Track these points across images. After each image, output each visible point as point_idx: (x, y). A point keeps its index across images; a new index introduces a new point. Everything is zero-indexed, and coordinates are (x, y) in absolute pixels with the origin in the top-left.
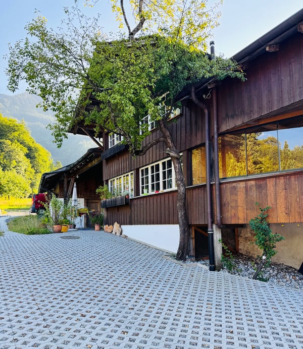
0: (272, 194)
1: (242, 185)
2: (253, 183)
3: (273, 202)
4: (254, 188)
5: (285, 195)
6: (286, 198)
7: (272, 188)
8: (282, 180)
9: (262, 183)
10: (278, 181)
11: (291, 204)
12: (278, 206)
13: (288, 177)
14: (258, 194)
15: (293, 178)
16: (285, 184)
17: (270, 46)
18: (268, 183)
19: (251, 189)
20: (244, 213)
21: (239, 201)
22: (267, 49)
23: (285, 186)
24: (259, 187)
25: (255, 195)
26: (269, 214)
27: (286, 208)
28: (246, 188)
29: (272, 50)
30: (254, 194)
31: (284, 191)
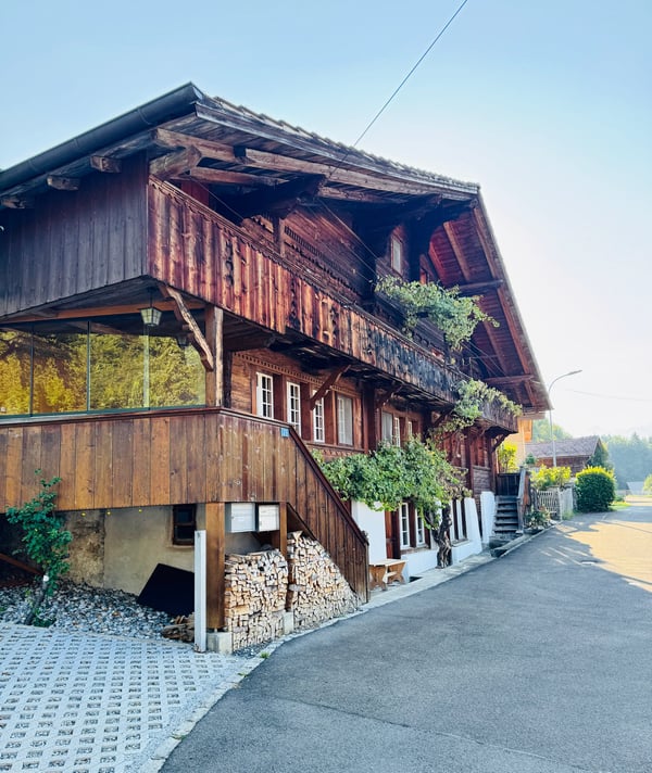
0: (69, 455)
1: (17, 433)
2: (37, 430)
3: (69, 468)
4: (39, 442)
5: (90, 457)
6: (92, 462)
7: (70, 443)
8: (87, 429)
9: (53, 431)
10: (80, 429)
11: (99, 474)
12: (78, 478)
13: (97, 423)
14: (44, 453)
15: (105, 425)
16: (93, 436)
17: (55, 178)
18: (63, 432)
19: (33, 443)
20: (16, 489)
21: (9, 466)
22: (50, 182)
23: (92, 440)
24: (47, 440)
25: (39, 454)
26: (62, 492)
27: (90, 481)
28: (24, 439)
29: (61, 186)
30: (37, 451)
31: (89, 449)
